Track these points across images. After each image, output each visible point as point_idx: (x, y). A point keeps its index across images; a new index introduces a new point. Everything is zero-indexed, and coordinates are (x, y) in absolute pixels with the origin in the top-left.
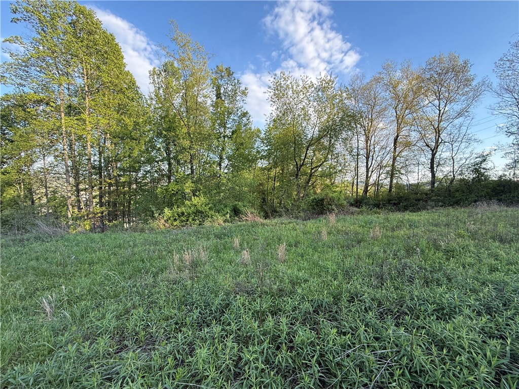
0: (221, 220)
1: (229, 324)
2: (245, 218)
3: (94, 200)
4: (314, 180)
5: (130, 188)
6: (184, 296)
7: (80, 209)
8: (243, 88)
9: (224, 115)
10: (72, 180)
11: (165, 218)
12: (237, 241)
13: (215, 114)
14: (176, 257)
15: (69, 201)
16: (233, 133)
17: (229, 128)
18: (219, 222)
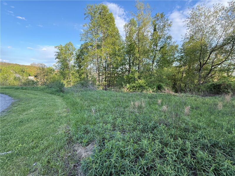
0: (151, 91)
1: (156, 135)
2: (164, 91)
3: (104, 79)
4: (213, 73)
5: (114, 75)
6: (136, 119)
7: (99, 82)
8: (169, 22)
9: (157, 39)
10: (98, 72)
11: (127, 88)
12: (160, 101)
13: (152, 40)
14: (132, 103)
15: (97, 79)
16: (161, 48)
17: (159, 46)
18: (150, 92)
